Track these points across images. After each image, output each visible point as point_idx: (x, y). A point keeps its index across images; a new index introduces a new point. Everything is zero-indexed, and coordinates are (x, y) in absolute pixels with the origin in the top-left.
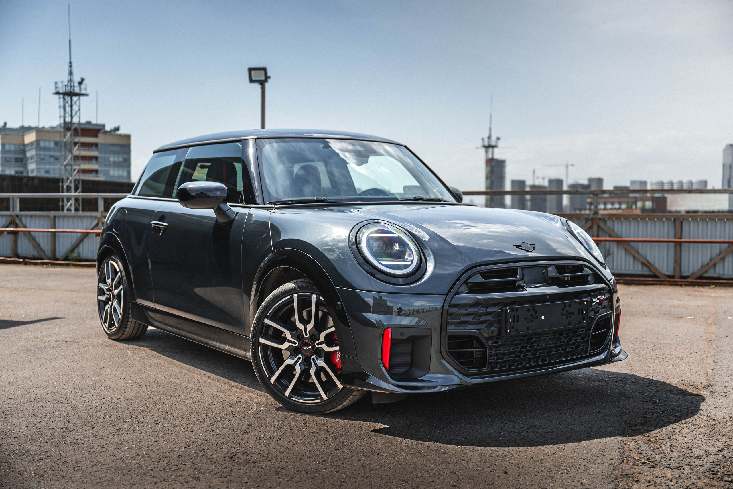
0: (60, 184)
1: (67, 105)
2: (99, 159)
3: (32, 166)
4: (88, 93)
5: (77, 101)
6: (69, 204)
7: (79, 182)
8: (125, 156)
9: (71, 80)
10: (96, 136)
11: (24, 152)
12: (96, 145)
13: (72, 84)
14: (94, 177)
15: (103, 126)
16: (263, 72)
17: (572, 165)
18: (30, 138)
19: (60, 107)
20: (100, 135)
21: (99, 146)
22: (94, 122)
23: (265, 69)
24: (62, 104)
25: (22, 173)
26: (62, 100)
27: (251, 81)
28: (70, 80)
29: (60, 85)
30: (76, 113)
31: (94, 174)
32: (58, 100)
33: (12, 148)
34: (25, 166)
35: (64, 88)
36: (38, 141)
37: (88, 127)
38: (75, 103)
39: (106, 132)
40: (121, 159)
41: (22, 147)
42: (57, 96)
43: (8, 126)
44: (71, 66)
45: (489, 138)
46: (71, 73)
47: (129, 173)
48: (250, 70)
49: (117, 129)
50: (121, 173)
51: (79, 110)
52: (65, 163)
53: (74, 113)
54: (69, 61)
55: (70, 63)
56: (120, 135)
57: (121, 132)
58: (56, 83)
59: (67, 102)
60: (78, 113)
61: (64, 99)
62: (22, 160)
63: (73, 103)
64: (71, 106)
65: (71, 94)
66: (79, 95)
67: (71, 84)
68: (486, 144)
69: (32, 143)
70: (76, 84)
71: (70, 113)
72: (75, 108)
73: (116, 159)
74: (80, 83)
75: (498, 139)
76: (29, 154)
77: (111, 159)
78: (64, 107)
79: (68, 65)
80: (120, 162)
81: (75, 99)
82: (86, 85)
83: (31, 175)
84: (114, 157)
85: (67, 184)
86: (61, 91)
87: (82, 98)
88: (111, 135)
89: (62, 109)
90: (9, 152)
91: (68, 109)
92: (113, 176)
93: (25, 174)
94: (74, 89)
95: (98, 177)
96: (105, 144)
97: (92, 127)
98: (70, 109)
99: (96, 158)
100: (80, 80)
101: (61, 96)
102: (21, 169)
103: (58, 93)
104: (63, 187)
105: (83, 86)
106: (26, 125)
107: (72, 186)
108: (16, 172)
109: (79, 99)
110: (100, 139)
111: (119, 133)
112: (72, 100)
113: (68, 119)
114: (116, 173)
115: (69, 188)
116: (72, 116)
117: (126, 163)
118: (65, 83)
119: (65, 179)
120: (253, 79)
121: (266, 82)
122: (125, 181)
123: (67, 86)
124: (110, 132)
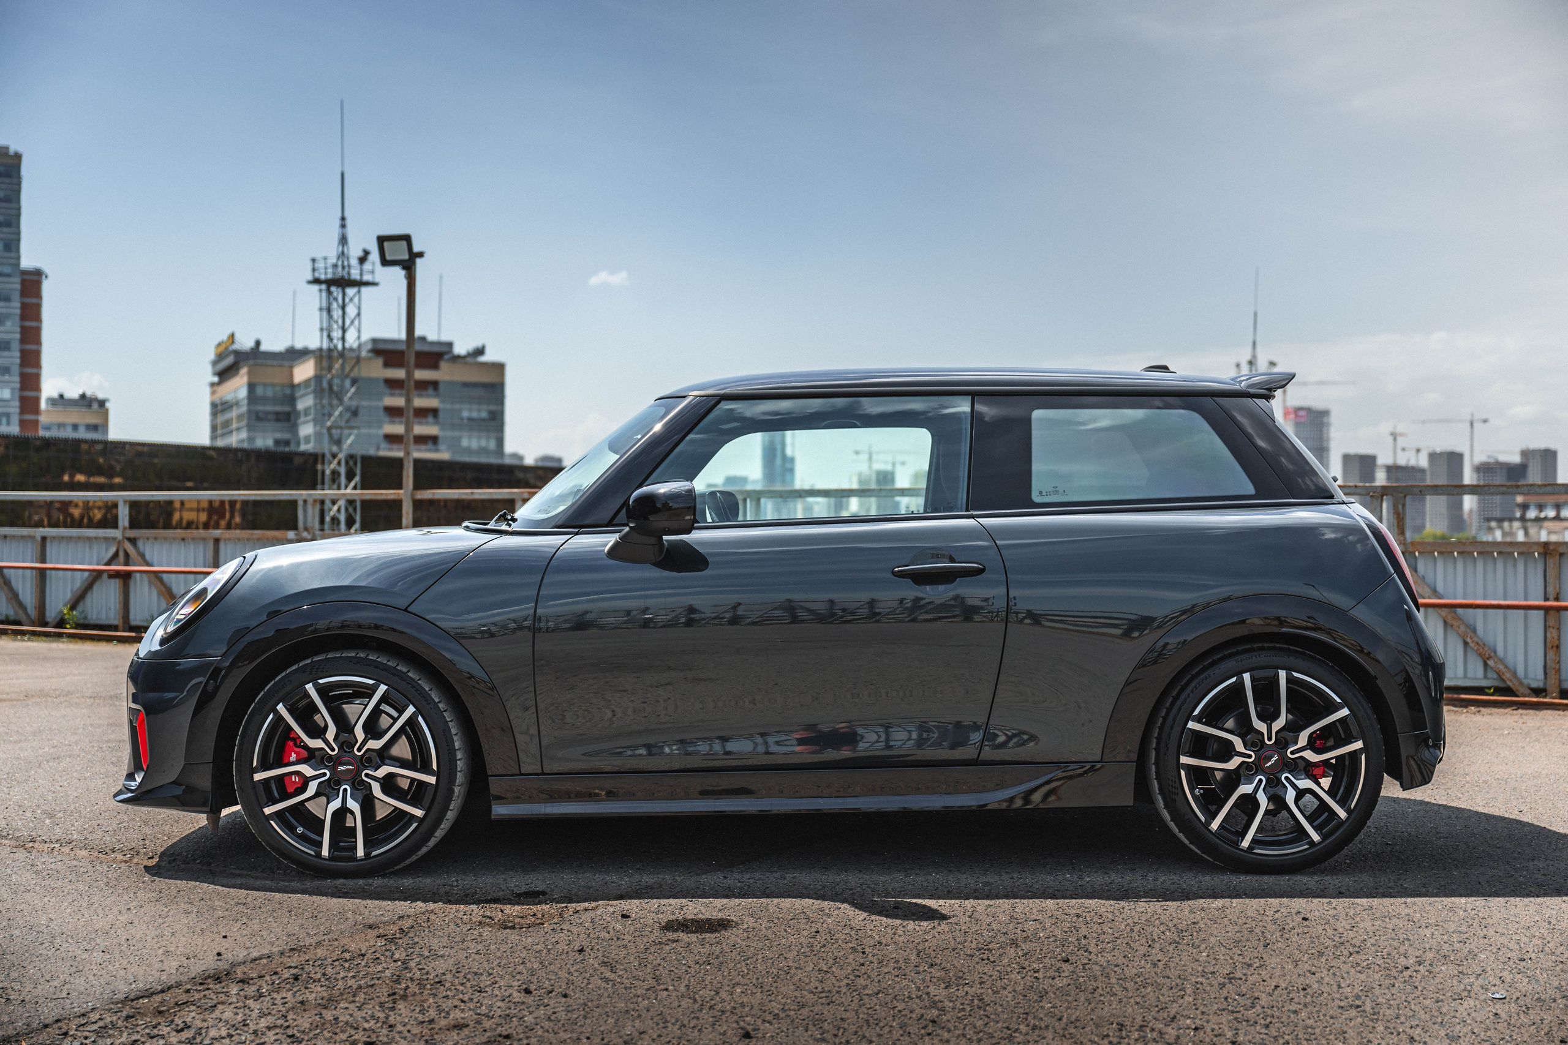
0: (319, 467)
1: (335, 305)
2: (441, 415)
3: (306, 429)
4: (377, 280)
5: (354, 295)
6: (335, 508)
7: (355, 463)
8: (493, 408)
9: (343, 253)
10: (435, 366)
11: (292, 400)
12: (435, 384)
13: (346, 263)
14: (430, 451)
15: (450, 345)
16: (404, 244)
17: (1485, 421)
18: (304, 371)
19: (321, 309)
20: (444, 365)
21: (441, 387)
22: (433, 337)
23: (407, 238)
24: (324, 305)
25: (287, 443)
26: (324, 294)
27: (385, 262)
28: (342, 255)
29: (320, 265)
30: (352, 322)
31: (430, 445)
32: (318, 294)
33: (270, 393)
34: (294, 428)
35: (330, 271)
36: (318, 378)
38: (351, 300)
39: (456, 359)
40: (484, 415)
41: (288, 391)
42: (315, 288)
43: (264, 347)
44: (343, 226)
45: (1252, 362)
46: (343, 240)
47: (500, 442)
48: (382, 240)
49: (480, 351)
50: (483, 443)
51: (359, 314)
52: (329, 424)
53: (348, 322)
54: (339, 214)
55: (343, 219)
56: (485, 365)
57: (487, 357)
58: (314, 260)
59: (336, 299)
60: (356, 322)
61: (329, 293)
62: (288, 418)
63: (347, 300)
64: (343, 308)
65: (343, 282)
66: (360, 284)
67: (343, 262)
69: (307, 383)
70: (354, 262)
71: (340, 322)
72: (351, 311)
73: (475, 415)
74: (361, 261)
76: (301, 405)
77: (465, 414)
78: (329, 310)
79: (337, 223)
80: (484, 420)
81: (351, 291)
82: (373, 264)
83: (303, 447)
84: (471, 410)
85: (332, 466)
86: (323, 277)
87: (364, 289)
88: (466, 363)
89: (325, 314)
90: (264, 400)
91: (337, 313)
92: (468, 451)
93: (293, 448)
94: (349, 274)
95: (437, 450)
96: (452, 383)
97: (427, 348)
98: (340, 312)
99: (434, 412)
100: (360, 254)
101: (324, 287)
102: (286, 436)
103: (316, 281)
104: (323, 472)
105: (365, 267)
106: (299, 345)
107: (343, 470)
108: (277, 442)
109: (359, 292)
110: (444, 373)
111: (483, 359)
112: (344, 294)
113: (337, 334)
114: (474, 444)
115: (335, 474)
116: (344, 330)
117: (495, 422)
118: (333, 260)
119: (328, 456)
120: (388, 257)
121: (414, 263)
122: (493, 460)
123: (335, 266)
124: (464, 357)
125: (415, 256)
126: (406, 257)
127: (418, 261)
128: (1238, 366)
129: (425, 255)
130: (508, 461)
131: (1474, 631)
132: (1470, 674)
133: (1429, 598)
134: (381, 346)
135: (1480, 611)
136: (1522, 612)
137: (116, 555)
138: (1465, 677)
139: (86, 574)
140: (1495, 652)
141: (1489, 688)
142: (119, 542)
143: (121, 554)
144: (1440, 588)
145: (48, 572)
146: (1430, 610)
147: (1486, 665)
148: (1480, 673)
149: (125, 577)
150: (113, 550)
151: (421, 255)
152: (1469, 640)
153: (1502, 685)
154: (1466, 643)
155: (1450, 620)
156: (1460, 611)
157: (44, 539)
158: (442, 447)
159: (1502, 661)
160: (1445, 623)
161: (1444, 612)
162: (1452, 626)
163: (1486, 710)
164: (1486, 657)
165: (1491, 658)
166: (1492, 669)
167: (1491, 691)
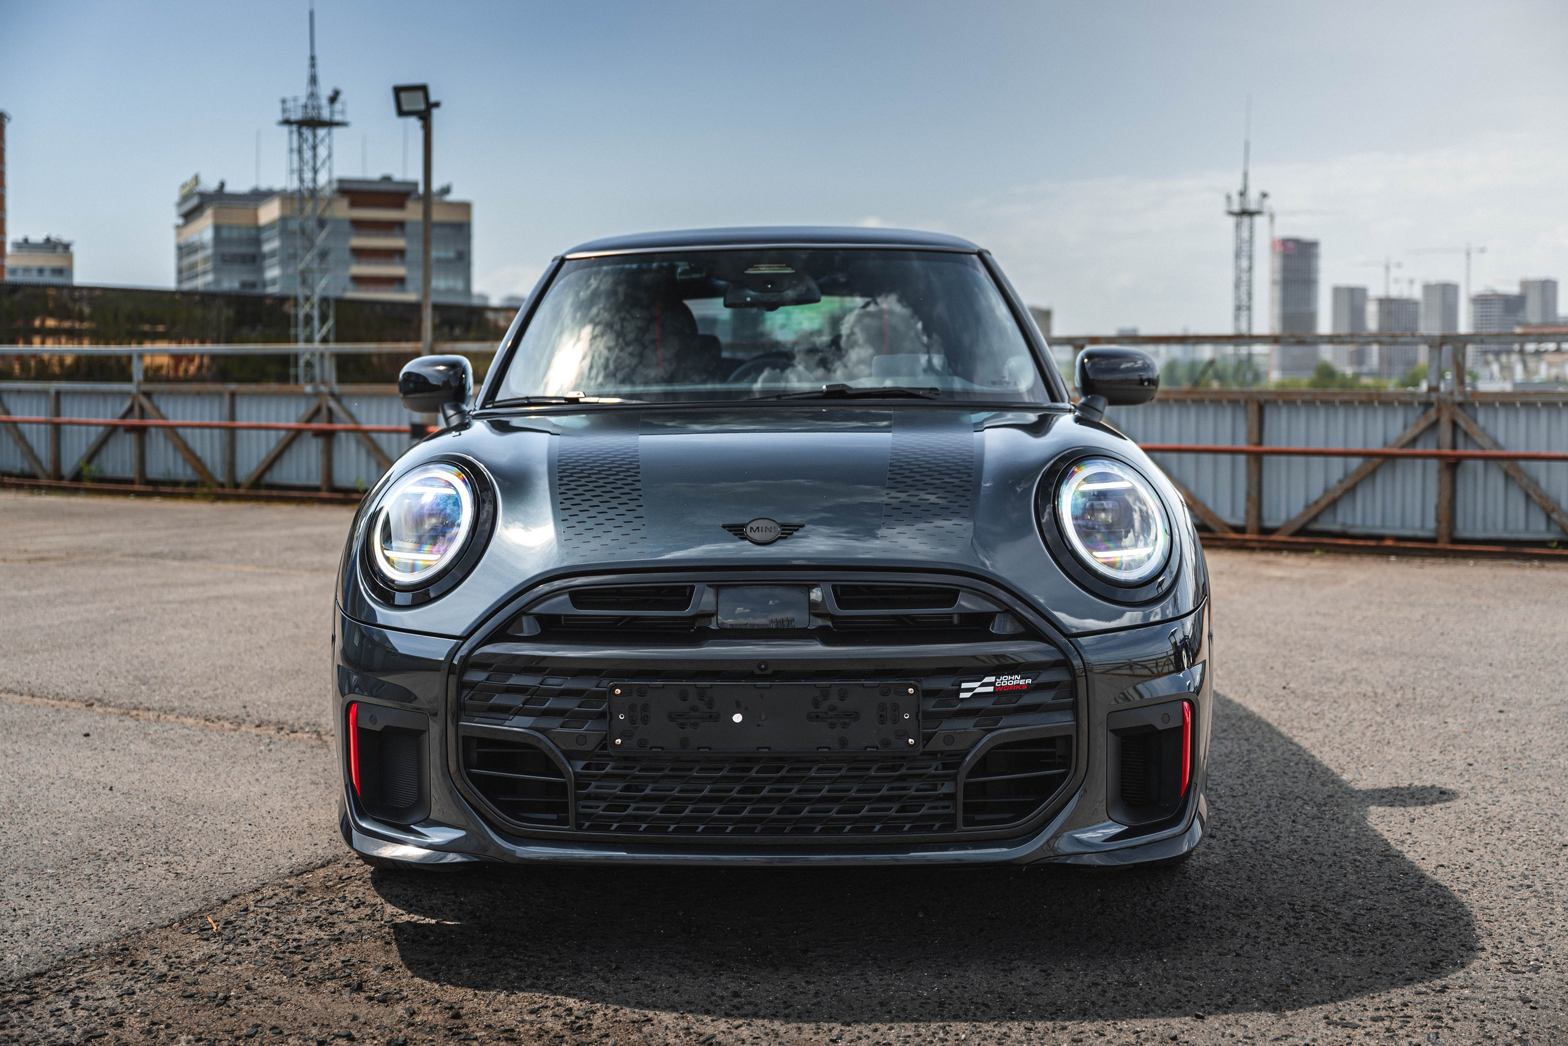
0: (292, 310)
1: (305, 147)
2: (408, 255)
3: (273, 272)
4: (348, 118)
5: (325, 136)
7: (328, 307)
8: (460, 247)
9: (313, 92)
10: (400, 206)
11: (257, 242)
12: (401, 224)
13: (316, 103)
14: (396, 292)
16: (420, 94)
18: (269, 213)
19: (291, 151)
20: (410, 205)
21: (408, 228)
22: (399, 178)
24: (295, 145)
25: (253, 285)
26: (295, 137)
27: (401, 113)
28: (312, 95)
29: (290, 105)
30: (323, 163)
31: (397, 286)
32: (288, 135)
33: (235, 234)
34: (261, 270)
35: (300, 111)
36: (283, 220)
37: (384, 187)
38: (323, 140)
40: (451, 255)
41: (253, 232)
42: (285, 129)
43: (230, 188)
44: (313, 65)
45: (1243, 193)
46: (313, 80)
47: (468, 282)
48: (397, 90)
49: (450, 189)
50: (451, 283)
51: (330, 156)
52: (299, 268)
53: (319, 164)
54: (308, 54)
55: (313, 58)
56: (451, 204)
57: (453, 197)
58: (284, 101)
59: (307, 140)
60: (328, 164)
61: (300, 134)
62: (254, 260)
63: (318, 141)
64: (314, 148)
65: (314, 123)
66: (330, 124)
67: (313, 102)
68: (1236, 207)
69: (271, 226)
70: (324, 102)
71: (311, 163)
72: (322, 152)
73: (445, 254)
74: (333, 99)
76: (267, 248)
77: (433, 254)
78: (300, 151)
79: (307, 62)
80: (451, 260)
81: (322, 132)
82: (344, 104)
83: (272, 290)
84: (438, 250)
85: (305, 310)
86: (293, 118)
87: (336, 131)
89: (295, 157)
90: (230, 241)
91: (308, 154)
92: (437, 291)
93: (258, 291)
94: (319, 113)
95: (404, 292)
96: (418, 224)
97: (393, 188)
98: (311, 153)
99: (401, 252)
100: (331, 93)
101: (295, 128)
102: (251, 278)
103: (287, 122)
104: (296, 316)
105: (338, 106)
106: (264, 185)
107: (315, 316)
108: (244, 285)
109: (329, 134)
110: (410, 213)
111: (450, 198)
112: (315, 136)
113: (308, 175)
114: (445, 284)
115: (308, 319)
116: (315, 171)
117: (462, 262)
118: (303, 100)
119: (301, 300)
120: (406, 108)
121: (432, 114)
122: (463, 301)
123: (305, 107)
125: (433, 107)
126: (419, 108)
130: (475, 302)
131: (1536, 482)
132: (1532, 527)
133: (1490, 449)
134: (347, 186)
135: (1542, 465)
137: (131, 410)
138: (1527, 529)
139: (101, 429)
140: (1559, 504)
141: (1552, 541)
142: (134, 397)
143: (137, 409)
144: (1501, 439)
145: (63, 427)
146: (1491, 463)
147: (1549, 516)
148: (1542, 526)
149: (141, 432)
150: (127, 404)
152: (1531, 492)
153: (1563, 537)
154: (1528, 497)
155: (1511, 472)
156: (1522, 464)
157: (58, 394)
158: (410, 288)
159: (1564, 514)
160: (1507, 476)
161: (1505, 464)
162: (1513, 479)
163: (1549, 565)
164: (1549, 511)
165: (1553, 510)
166: (1556, 522)
167: (1555, 544)
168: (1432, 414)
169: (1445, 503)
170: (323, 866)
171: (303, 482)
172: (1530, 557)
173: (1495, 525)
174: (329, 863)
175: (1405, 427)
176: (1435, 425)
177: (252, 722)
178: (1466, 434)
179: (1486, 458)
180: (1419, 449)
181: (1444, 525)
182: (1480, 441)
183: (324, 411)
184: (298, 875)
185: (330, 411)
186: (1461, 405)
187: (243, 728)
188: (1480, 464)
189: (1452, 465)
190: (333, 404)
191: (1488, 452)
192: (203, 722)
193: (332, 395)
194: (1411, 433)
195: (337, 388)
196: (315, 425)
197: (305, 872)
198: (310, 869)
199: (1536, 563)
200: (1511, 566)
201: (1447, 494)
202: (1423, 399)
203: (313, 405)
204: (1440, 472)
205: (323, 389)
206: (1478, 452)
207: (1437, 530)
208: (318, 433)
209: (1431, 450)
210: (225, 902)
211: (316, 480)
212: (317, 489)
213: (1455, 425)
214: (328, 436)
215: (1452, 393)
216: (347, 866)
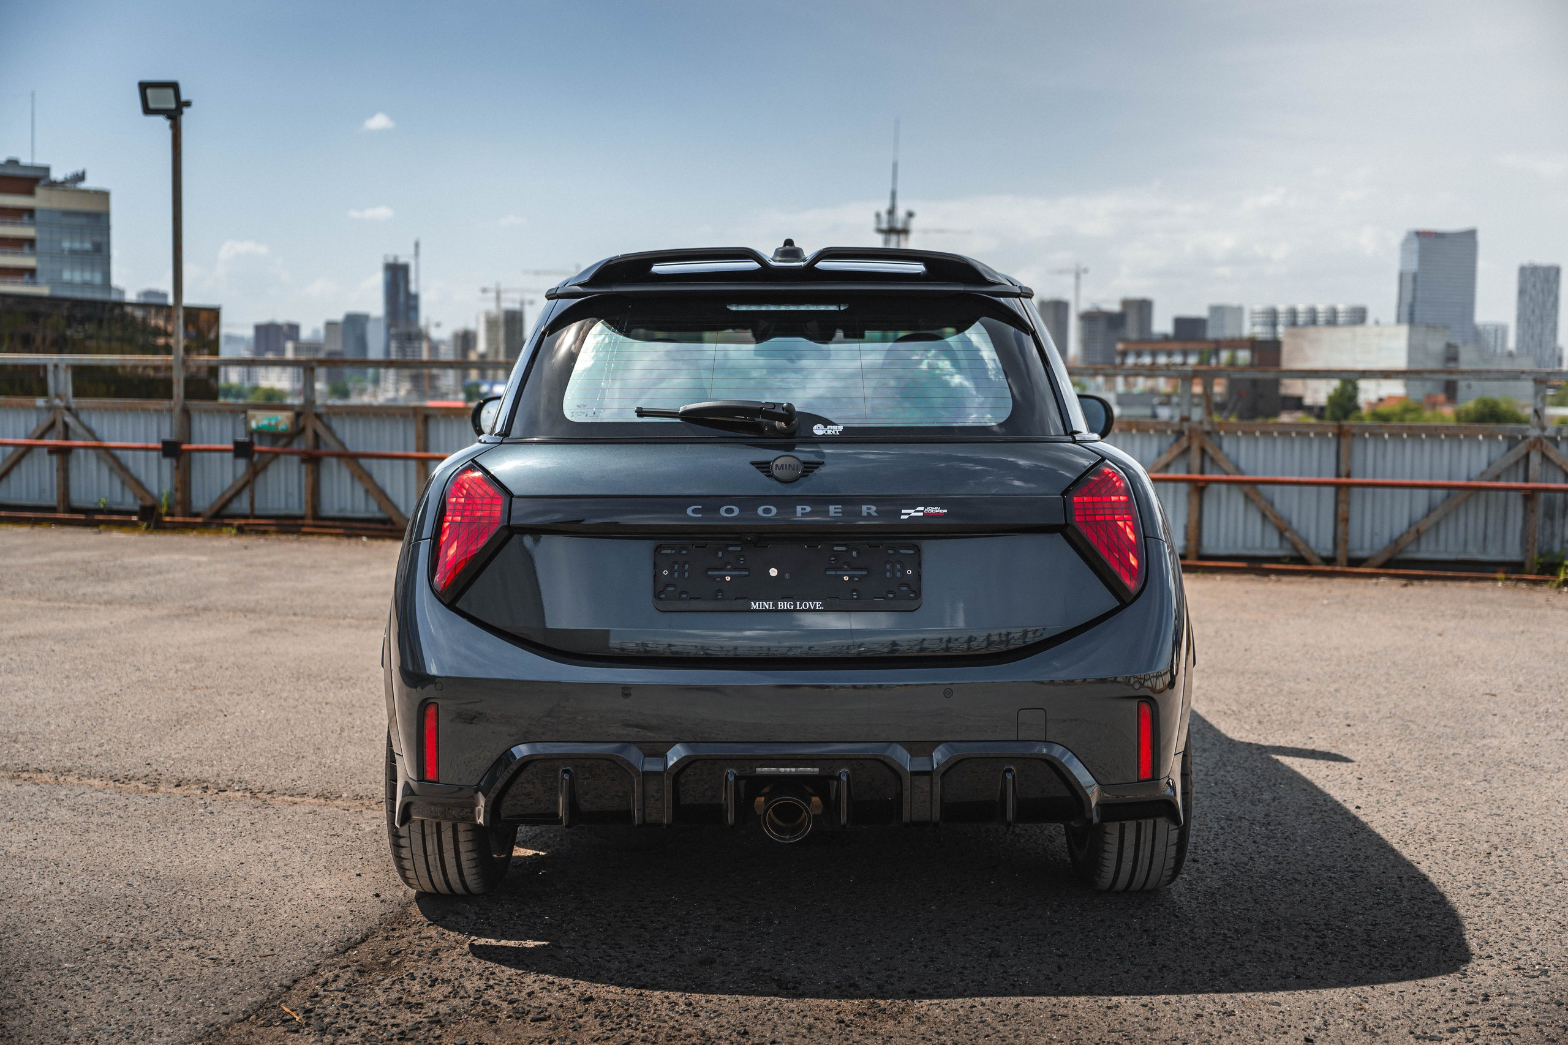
2: (38, 245)
8: (97, 239)
10: (30, 192)
12: (30, 212)
14: (27, 283)
15: (47, 170)
16: (170, 92)
20: (40, 191)
21: (38, 216)
22: (25, 160)
23: (174, 86)
27: (147, 110)
31: (26, 277)
39: (53, 184)
40: (88, 246)
45: (891, 212)
47: (105, 275)
48: (144, 87)
49: (81, 177)
50: (87, 276)
56: (86, 192)
57: (88, 184)
68: (884, 226)
73: (77, 245)
75: (910, 215)
77: (66, 245)
80: (86, 252)
84: (72, 241)
88: (66, 191)
92: (70, 284)
95: (35, 283)
96: (51, 211)
97: (19, 172)
99: (31, 242)
110: (39, 200)
111: (83, 185)
114: (77, 277)
117: (100, 254)
120: (152, 105)
121: (181, 113)
122: (98, 296)
124: (63, 183)
125: (182, 105)
126: (173, 106)
127: (185, 110)
128: (878, 215)
129: (194, 104)
130: (114, 297)
131: (1272, 504)
132: (1267, 545)
133: (1234, 474)
135: (1277, 489)
136: (1314, 489)
138: (1263, 547)
140: (1290, 523)
141: (1285, 557)
144: (1242, 464)
146: (1234, 487)
147: (1281, 535)
148: (1277, 544)
151: (188, 104)
152: (1268, 513)
153: (1294, 554)
154: (1264, 516)
155: (1252, 495)
156: (1261, 487)
158: (40, 278)
159: (1295, 533)
160: (1247, 499)
161: (1247, 488)
162: (1253, 501)
163: (1285, 579)
164: (1283, 530)
165: (1286, 530)
166: (1287, 540)
167: (1287, 560)
168: (1184, 442)
169: (1193, 524)
170: (363, 941)
171: (35, 501)
172: (1267, 573)
173: (1235, 542)
174: (367, 936)
175: (1159, 454)
176: (1186, 451)
177: (168, 781)
178: (1212, 460)
179: (1229, 482)
180: (1171, 474)
181: (1193, 543)
182: (1224, 466)
183: (59, 426)
184: (344, 953)
185: (66, 425)
186: (1208, 433)
187: (162, 789)
188: (1224, 487)
189: (1199, 488)
190: (69, 419)
191: (1232, 477)
192: (111, 783)
193: (68, 409)
194: (1165, 458)
195: (74, 402)
196: (47, 441)
197: (349, 949)
198: (352, 945)
199: (1273, 577)
200: (1252, 580)
201: (1195, 516)
202: (1176, 428)
203: (46, 419)
204: (1189, 495)
205: (57, 402)
206: (1224, 477)
207: (1186, 547)
208: (53, 450)
209: (1182, 475)
210: (289, 988)
211: (51, 498)
212: (52, 509)
213: (1203, 451)
214: (63, 453)
215: (1201, 422)
216: (387, 939)
